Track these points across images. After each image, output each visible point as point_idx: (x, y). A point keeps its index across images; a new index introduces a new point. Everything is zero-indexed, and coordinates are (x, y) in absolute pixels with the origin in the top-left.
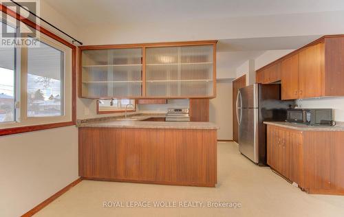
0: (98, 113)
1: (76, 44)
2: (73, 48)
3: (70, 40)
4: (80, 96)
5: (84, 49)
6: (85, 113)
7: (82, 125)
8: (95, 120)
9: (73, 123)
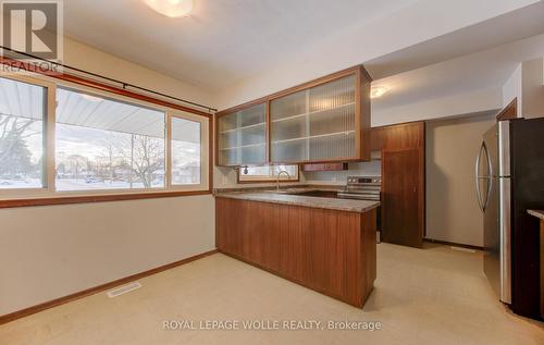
0: (239, 182)
1: (213, 112)
2: (210, 116)
3: (206, 111)
4: (217, 165)
5: (220, 115)
6: (223, 182)
7: (220, 195)
8: (234, 190)
9: (210, 192)
